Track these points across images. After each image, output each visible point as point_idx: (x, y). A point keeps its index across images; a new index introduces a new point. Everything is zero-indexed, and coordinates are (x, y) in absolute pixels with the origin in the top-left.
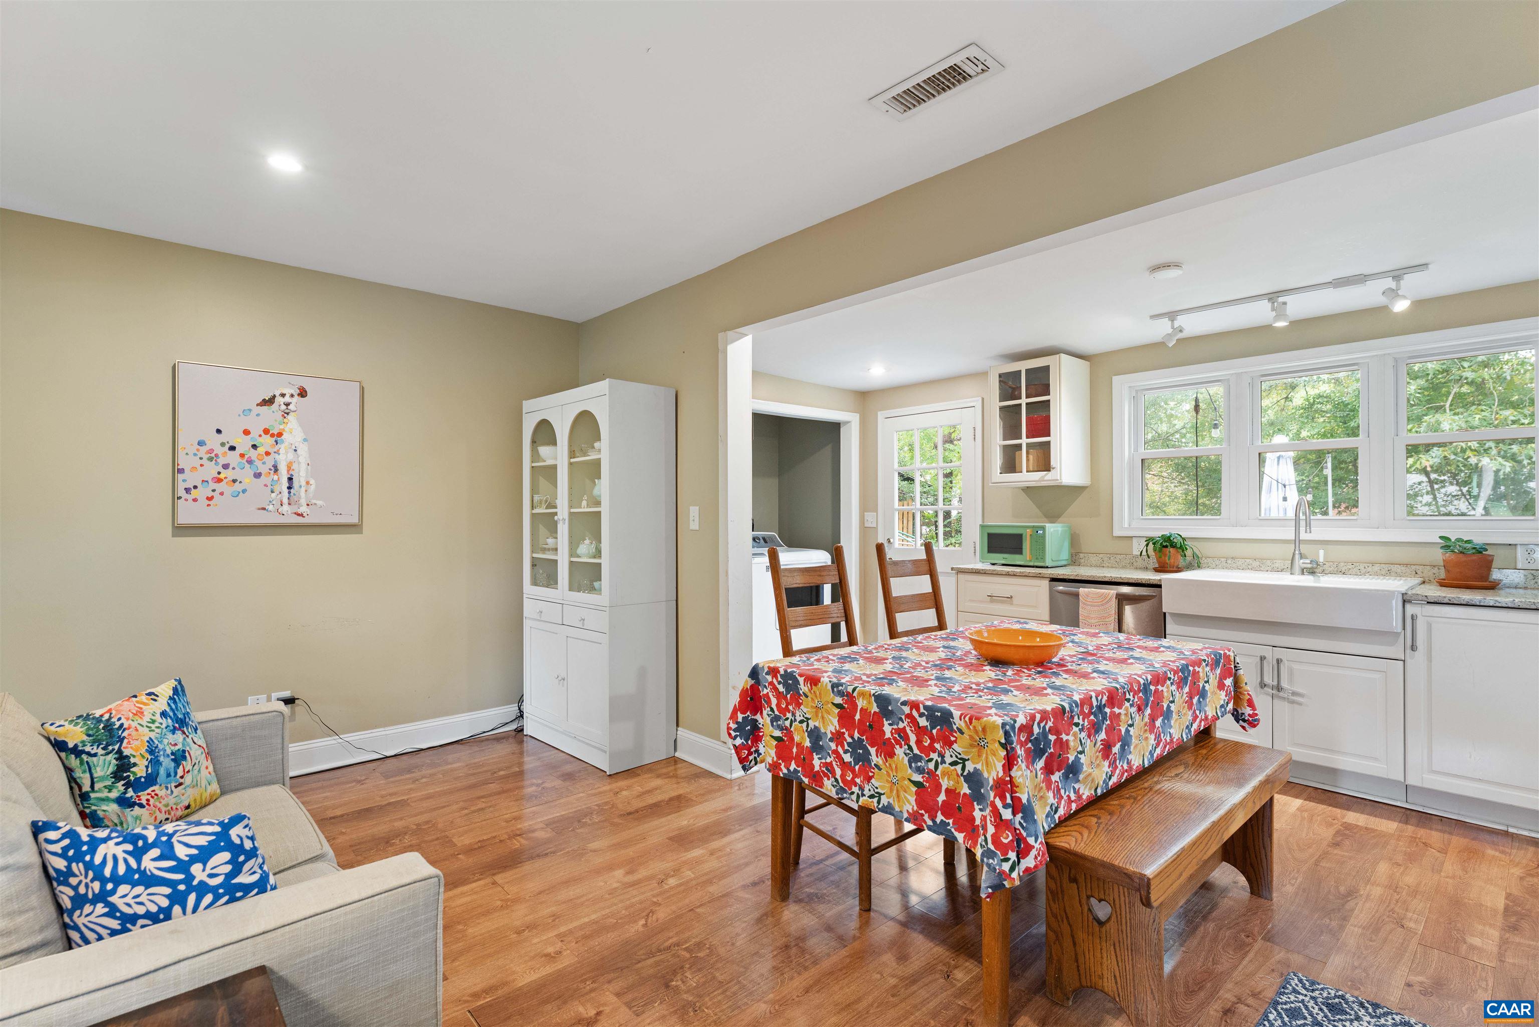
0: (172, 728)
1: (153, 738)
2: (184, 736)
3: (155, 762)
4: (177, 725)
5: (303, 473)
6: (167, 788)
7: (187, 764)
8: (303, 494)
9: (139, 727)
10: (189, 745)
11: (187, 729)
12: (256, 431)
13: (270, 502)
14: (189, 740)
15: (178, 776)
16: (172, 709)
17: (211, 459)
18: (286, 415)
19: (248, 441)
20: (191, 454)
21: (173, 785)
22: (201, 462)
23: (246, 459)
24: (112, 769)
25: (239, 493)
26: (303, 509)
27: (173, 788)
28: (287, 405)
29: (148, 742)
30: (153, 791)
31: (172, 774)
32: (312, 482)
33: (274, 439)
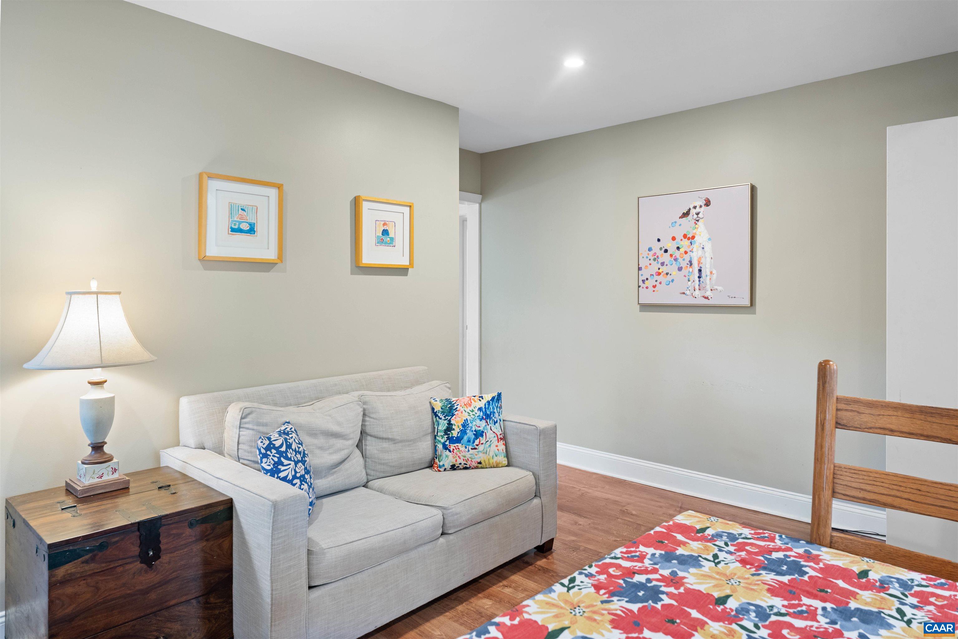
0: (481, 417)
1: (468, 420)
2: (486, 424)
3: (463, 432)
4: (484, 417)
5: (708, 266)
6: (466, 448)
7: (483, 440)
8: (708, 282)
9: (464, 412)
10: (487, 430)
11: (490, 421)
12: (679, 237)
13: (688, 288)
14: (488, 427)
15: (475, 444)
16: (485, 408)
17: (655, 260)
18: (697, 222)
19: (675, 244)
20: (645, 257)
21: (470, 447)
22: (650, 262)
23: (673, 258)
24: (445, 428)
25: (670, 282)
26: (709, 293)
27: (470, 449)
28: (698, 214)
29: (465, 420)
30: (457, 446)
31: (472, 441)
32: (714, 272)
33: (690, 241)
